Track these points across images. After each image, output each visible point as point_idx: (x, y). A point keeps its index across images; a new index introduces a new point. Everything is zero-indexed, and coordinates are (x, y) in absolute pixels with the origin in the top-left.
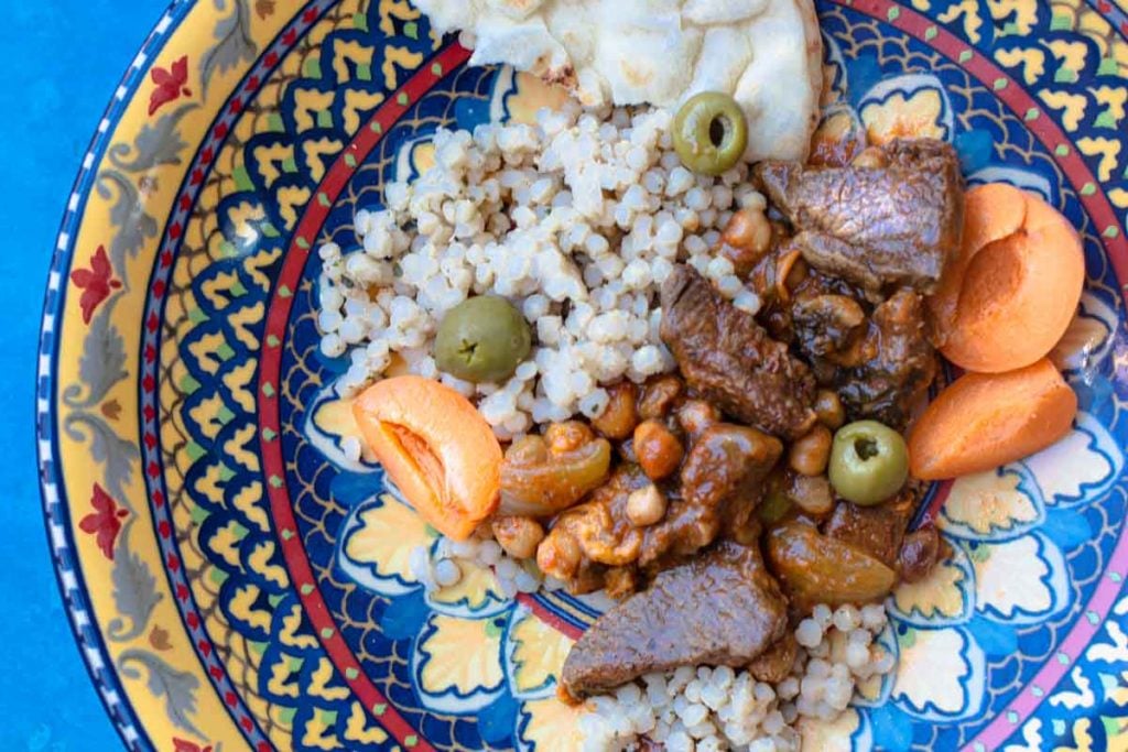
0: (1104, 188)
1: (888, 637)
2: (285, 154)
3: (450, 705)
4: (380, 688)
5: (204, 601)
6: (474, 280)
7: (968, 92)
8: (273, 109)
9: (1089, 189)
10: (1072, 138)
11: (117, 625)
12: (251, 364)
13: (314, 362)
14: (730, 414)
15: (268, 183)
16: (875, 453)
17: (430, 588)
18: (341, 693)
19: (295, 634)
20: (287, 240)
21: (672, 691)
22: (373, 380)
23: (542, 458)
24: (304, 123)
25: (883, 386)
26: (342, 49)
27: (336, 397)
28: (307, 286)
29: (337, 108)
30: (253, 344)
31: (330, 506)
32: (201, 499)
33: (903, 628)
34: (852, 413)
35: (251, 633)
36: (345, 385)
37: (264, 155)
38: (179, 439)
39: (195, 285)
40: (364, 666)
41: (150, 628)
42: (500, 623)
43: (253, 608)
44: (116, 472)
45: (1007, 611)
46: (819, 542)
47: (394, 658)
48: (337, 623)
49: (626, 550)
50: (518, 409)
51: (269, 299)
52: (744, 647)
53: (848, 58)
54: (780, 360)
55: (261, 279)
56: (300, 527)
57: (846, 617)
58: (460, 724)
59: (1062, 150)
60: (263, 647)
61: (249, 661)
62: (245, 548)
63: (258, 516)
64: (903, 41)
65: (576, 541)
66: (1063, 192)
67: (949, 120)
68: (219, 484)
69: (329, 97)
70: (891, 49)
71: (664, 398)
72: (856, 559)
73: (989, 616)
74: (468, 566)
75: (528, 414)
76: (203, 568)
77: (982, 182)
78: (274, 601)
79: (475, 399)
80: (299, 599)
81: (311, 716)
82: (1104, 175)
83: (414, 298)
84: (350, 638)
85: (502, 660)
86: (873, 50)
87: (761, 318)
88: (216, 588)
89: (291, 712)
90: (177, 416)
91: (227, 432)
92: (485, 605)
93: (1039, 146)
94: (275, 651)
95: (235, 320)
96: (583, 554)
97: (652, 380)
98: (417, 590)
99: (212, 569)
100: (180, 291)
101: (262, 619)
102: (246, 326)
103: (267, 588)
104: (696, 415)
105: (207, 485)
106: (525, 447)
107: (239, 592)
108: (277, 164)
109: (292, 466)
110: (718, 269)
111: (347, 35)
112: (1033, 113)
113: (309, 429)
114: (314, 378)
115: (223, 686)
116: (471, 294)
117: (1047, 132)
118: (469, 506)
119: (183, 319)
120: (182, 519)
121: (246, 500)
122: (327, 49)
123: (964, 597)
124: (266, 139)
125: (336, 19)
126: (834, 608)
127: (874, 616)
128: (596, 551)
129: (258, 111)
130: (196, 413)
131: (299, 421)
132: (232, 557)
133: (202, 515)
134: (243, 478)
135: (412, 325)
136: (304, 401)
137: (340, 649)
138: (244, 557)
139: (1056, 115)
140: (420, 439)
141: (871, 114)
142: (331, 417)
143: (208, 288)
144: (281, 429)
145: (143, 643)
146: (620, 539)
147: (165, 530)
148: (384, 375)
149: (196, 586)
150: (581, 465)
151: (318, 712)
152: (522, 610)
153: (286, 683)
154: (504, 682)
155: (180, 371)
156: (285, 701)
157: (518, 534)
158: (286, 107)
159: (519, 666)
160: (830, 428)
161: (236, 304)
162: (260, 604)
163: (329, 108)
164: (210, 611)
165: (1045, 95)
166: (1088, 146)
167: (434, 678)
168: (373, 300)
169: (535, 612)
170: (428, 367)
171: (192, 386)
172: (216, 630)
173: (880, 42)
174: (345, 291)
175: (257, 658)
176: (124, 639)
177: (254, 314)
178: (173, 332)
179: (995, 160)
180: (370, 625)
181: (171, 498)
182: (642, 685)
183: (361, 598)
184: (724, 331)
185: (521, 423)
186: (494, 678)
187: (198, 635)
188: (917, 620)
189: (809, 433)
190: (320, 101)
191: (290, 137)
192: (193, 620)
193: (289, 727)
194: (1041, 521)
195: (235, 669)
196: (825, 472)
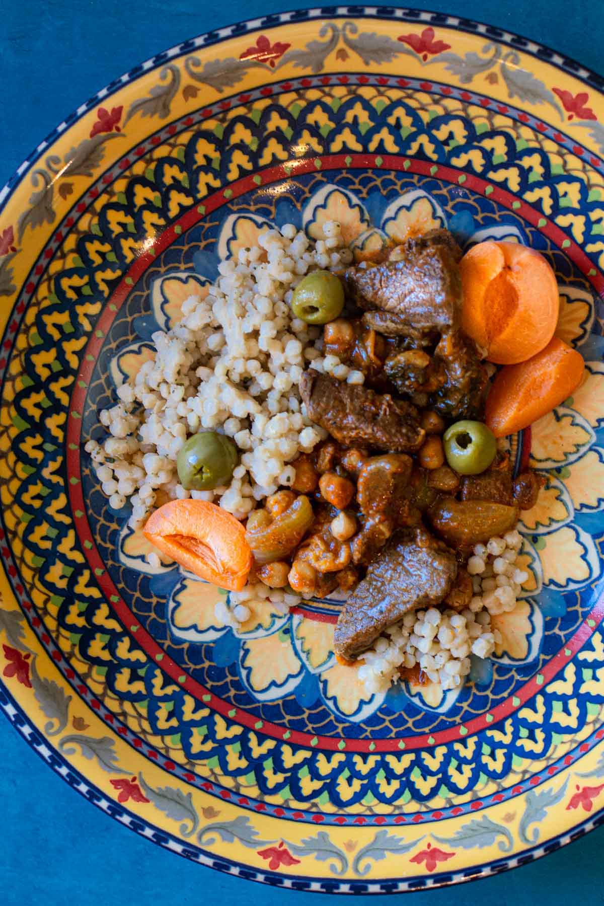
0: (551, 218)
1: (528, 548)
2: (40, 397)
3: (275, 694)
4: (228, 700)
5: (98, 689)
6: (187, 426)
7: (444, 191)
8: (21, 374)
9: (542, 223)
10: (518, 196)
11: (50, 725)
12: (71, 533)
13: (110, 516)
14: (372, 451)
15: (37, 419)
16: (470, 441)
17: (235, 626)
18: (205, 712)
19: (162, 688)
20: (62, 448)
21: (406, 633)
22: (149, 512)
23: (270, 521)
24: (44, 373)
25: (458, 396)
26: (48, 320)
27: (132, 532)
28: (87, 472)
29: (61, 356)
30: (67, 520)
31: (154, 600)
32: (72, 628)
33: (535, 539)
34: (449, 420)
35: (135, 698)
36: (133, 522)
37: (27, 404)
38: (44, 597)
39: (17, 499)
40: (213, 691)
41: (70, 719)
42: (287, 631)
43: (130, 682)
44: (14, 633)
45: (595, 504)
46: (461, 507)
47: (229, 678)
48: (186, 671)
49: (343, 558)
50: (243, 497)
51: (67, 489)
52: (436, 590)
53: (362, 199)
54: (389, 406)
55: (56, 479)
56: (141, 621)
57: (495, 547)
58: (286, 703)
59: (516, 205)
60: (145, 703)
61: (140, 716)
62: (111, 647)
63: (112, 624)
64: (392, 176)
65: (310, 565)
66: (527, 230)
67: (440, 213)
68: (80, 615)
69: (53, 352)
70: (386, 183)
71: (328, 457)
72: (488, 509)
73: (585, 510)
74: (253, 604)
75: (251, 497)
76: (90, 669)
77: (475, 243)
78: (142, 672)
79: (216, 500)
80: (157, 665)
81: (191, 734)
82: (548, 211)
83: (156, 452)
84: (197, 677)
85: (296, 653)
86: (375, 189)
87: (367, 384)
88: (102, 679)
89: (178, 737)
90: (38, 584)
91: (73, 581)
92: (273, 623)
93: (502, 207)
94: (154, 703)
95: (51, 511)
96: (316, 571)
97: (318, 447)
98: (228, 631)
99: (95, 669)
100: (9, 507)
101: (138, 687)
102: (59, 511)
103: (134, 666)
104: (352, 459)
105: (73, 618)
106: (256, 518)
107: (118, 676)
108: (37, 405)
109: (121, 586)
110: (329, 364)
111: (49, 310)
112: (489, 189)
113: (122, 558)
114: (114, 526)
115: (130, 737)
116: (189, 435)
117: (503, 198)
118: (235, 568)
119: (18, 523)
120: (65, 645)
121: (101, 617)
122: (40, 324)
123: (565, 504)
124: (25, 393)
125: (38, 303)
126: (485, 543)
127: (513, 539)
128: (324, 565)
129: (13, 379)
130: (49, 578)
131: (114, 555)
132: (106, 656)
133: (77, 637)
134: (93, 605)
135: (160, 469)
136: (113, 543)
137: (194, 685)
138: (113, 653)
139: (503, 185)
140: (192, 538)
141: (391, 228)
142: (133, 546)
143: (26, 498)
144: (105, 565)
145: (70, 730)
146: (336, 554)
147: (57, 656)
148: (155, 507)
149: (89, 682)
150: (294, 517)
151: (195, 730)
152: (297, 618)
153: (168, 720)
154: (303, 667)
155: (29, 556)
156: (171, 731)
157: (273, 573)
158: (29, 369)
159: (308, 653)
160: (438, 435)
161: (46, 501)
162: (134, 678)
163: (56, 358)
164: (104, 694)
165: (491, 175)
166: (530, 197)
167: (259, 680)
168: (131, 463)
169: (305, 616)
170: (180, 491)
171: (40, 561)
172: (113, 704)
173: (378, 182)
174: (111, 466)
175: (144, 712)
176: (58, 732)
177: (61, 502)
178: (15, 534)
179: (478, 226)
180: (207, 664)
181: (54, 635)
182: (388, 637)
183: (195, 650)
184: (347, 401)
185: (248, 504)
186: (295, 667)
187: (102, 712)
188: (542, 530)
189: (425, 443)
190: (49, 356)
191: (39, 385)
192: (96, 704)
193: (180, 746)
194: (594, 439)
195: (133, 724)
196: (446, 463)
